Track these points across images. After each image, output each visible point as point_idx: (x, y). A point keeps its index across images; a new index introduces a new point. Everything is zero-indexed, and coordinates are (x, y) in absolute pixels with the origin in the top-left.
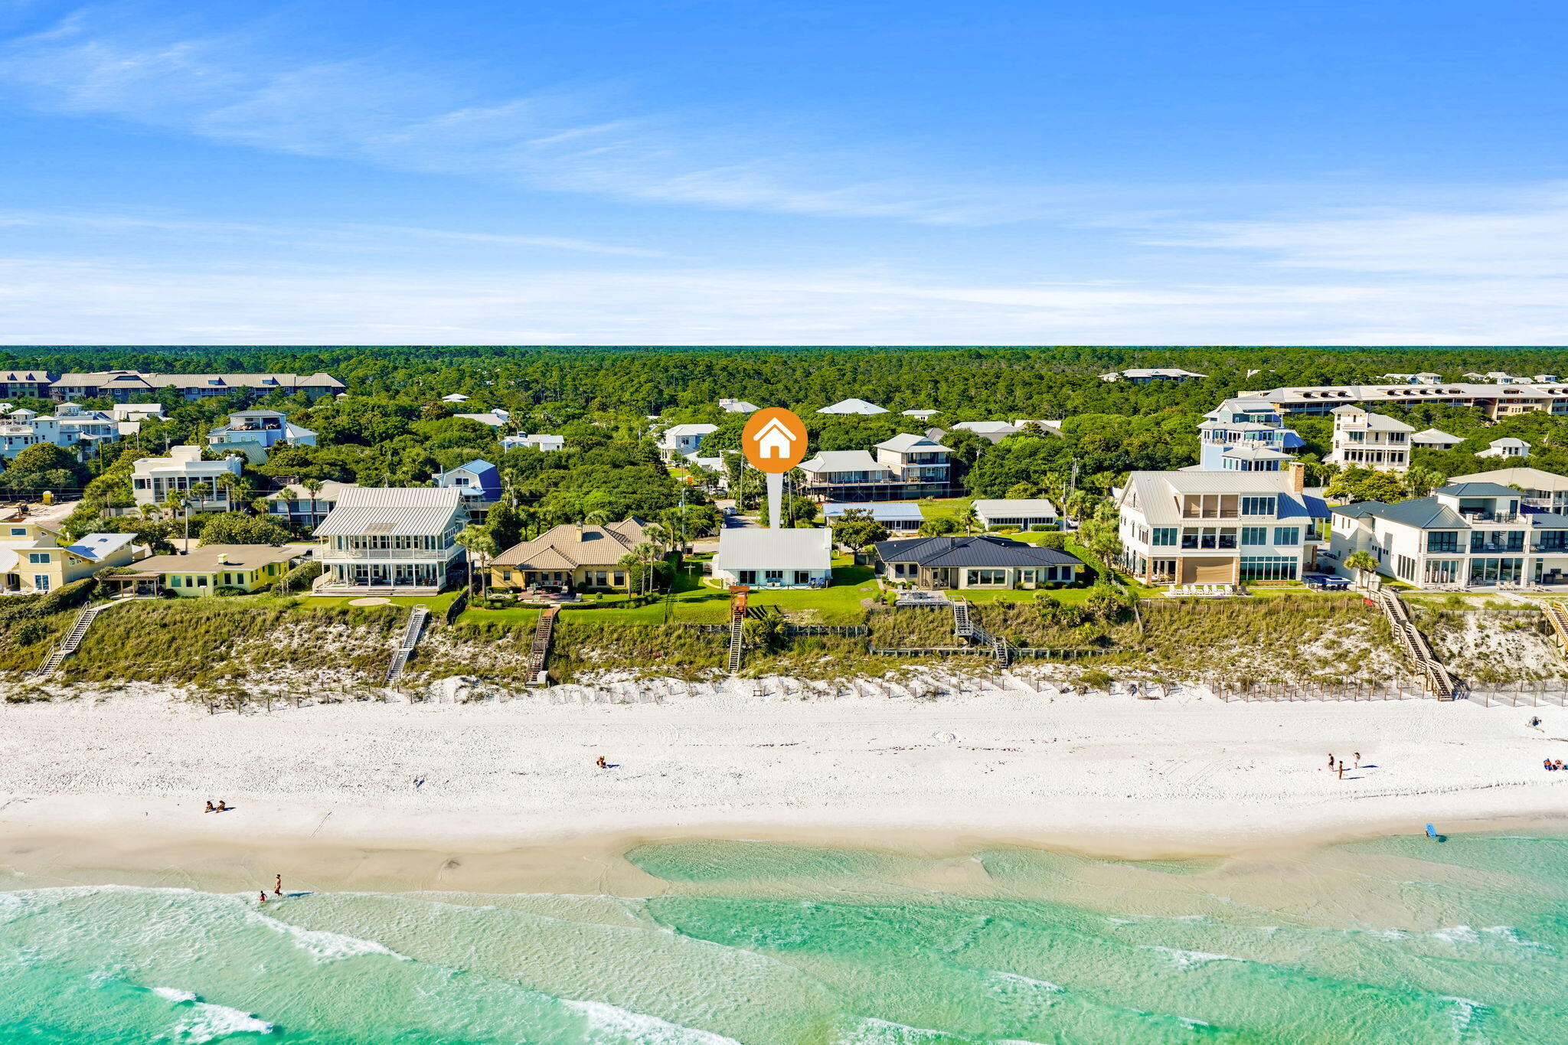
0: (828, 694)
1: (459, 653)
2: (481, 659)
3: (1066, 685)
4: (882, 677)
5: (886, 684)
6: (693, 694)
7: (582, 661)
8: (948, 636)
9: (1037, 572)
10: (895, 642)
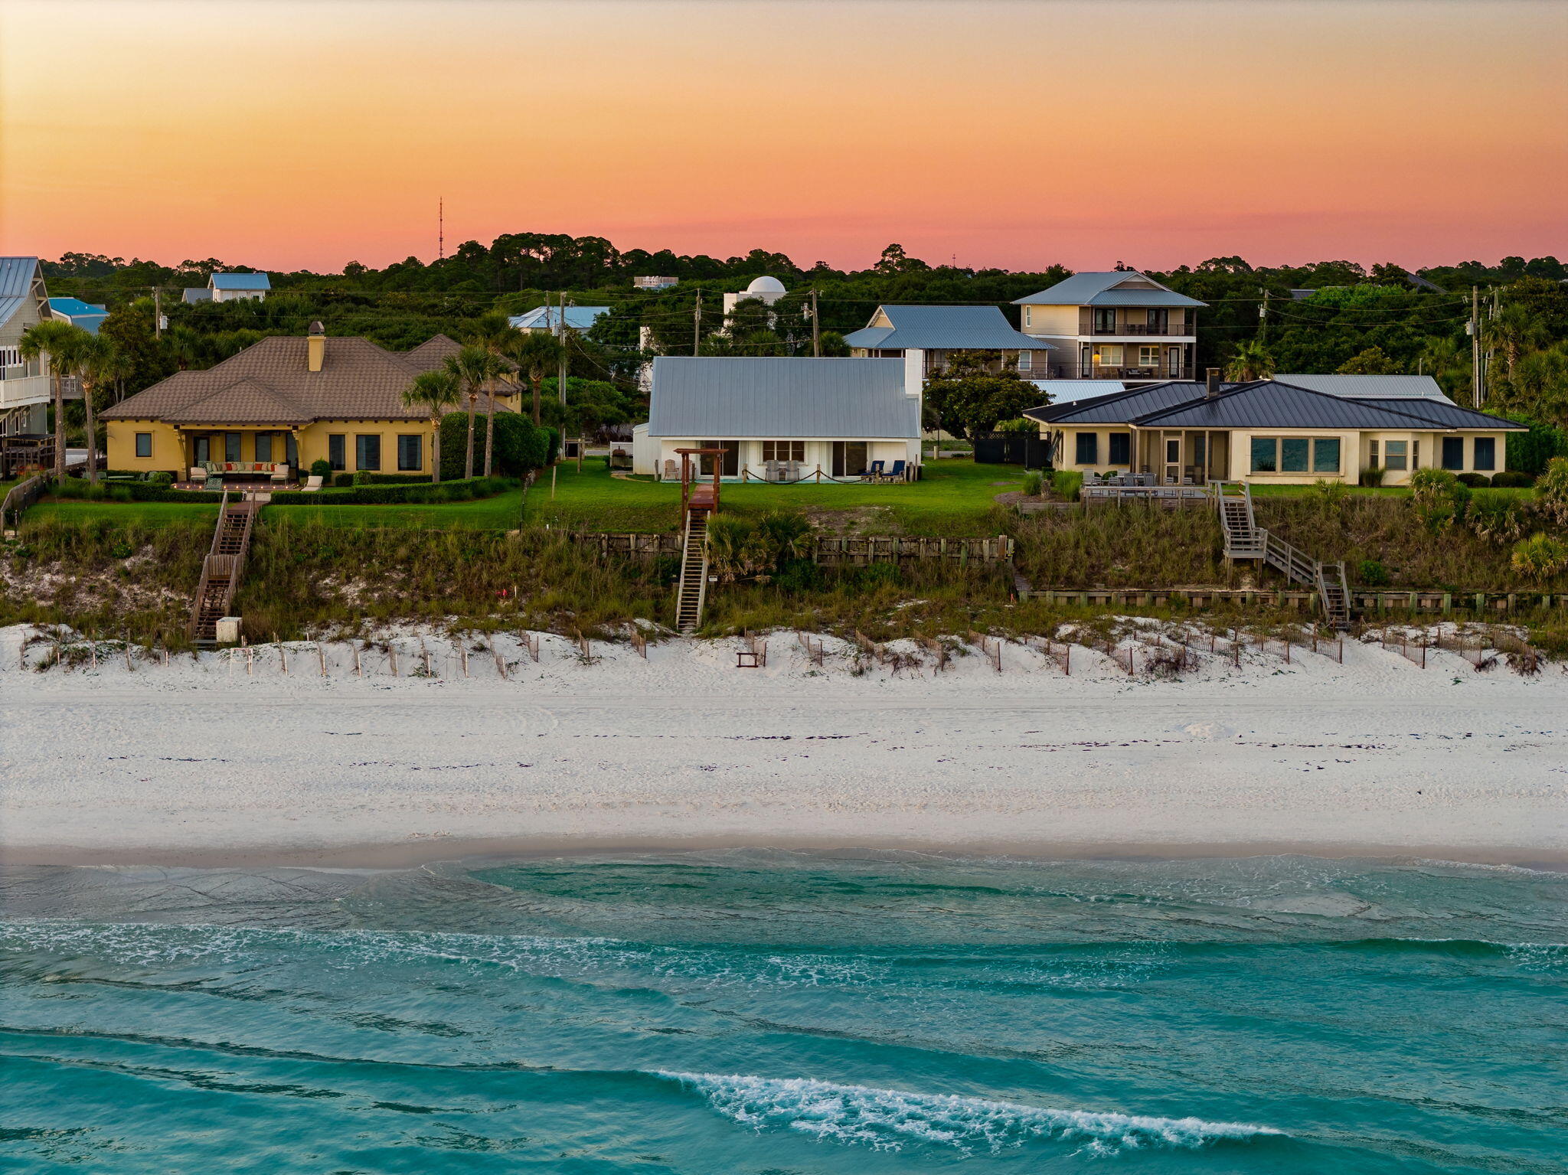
0: (917, 663)
1: (29, 586)
2: (83, 597)
3: (1487, 655)
4: (1050, 634)
5: (1060, 648)
6: (586, 660)
7: (323, 603)
8: (1208, 564)
9: (1416, 445)
10: (1080, 575)
